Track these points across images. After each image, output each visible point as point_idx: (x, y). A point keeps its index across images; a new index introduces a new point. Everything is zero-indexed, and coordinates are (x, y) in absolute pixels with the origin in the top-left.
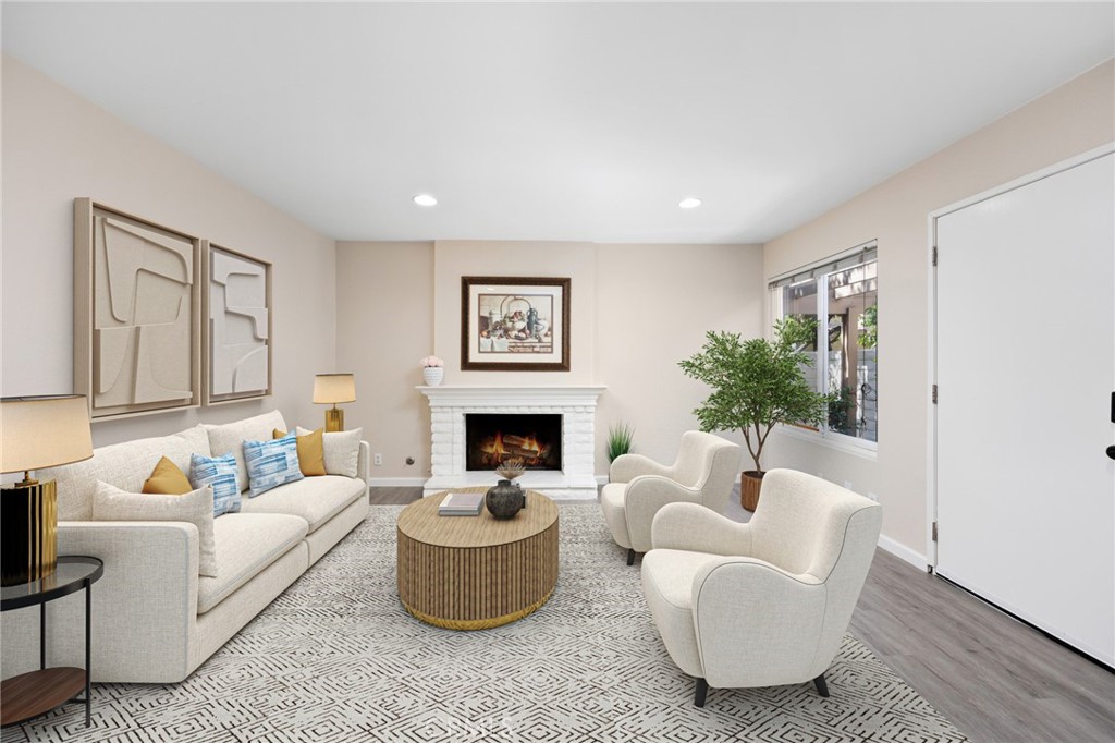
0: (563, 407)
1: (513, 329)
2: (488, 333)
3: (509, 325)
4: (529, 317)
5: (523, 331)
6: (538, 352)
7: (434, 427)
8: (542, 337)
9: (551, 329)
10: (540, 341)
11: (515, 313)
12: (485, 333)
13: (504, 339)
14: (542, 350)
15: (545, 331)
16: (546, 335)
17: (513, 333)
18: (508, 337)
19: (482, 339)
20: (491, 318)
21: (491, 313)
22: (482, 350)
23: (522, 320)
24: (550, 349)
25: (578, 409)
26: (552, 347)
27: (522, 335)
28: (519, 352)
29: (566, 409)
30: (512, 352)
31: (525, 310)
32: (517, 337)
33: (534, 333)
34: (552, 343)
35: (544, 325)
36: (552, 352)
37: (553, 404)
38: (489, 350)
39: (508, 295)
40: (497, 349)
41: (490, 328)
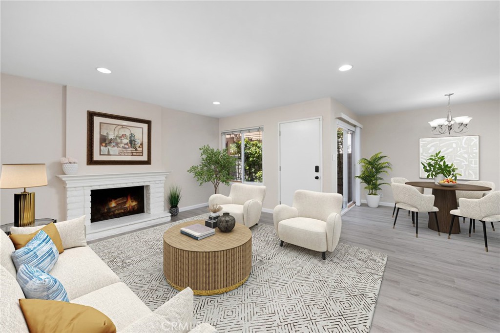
0: (149, 182)
1: (121, 143)
2: (106, 144)
3: (119, 141)
4: (130, 138)
5: (127, 144)
6: (135, 155)
7: (68, 200)
8: (137, 148)
9: (142, 144)
10: (136, 150)
11: (123, 135)
12: (104, 144)
13: (116, 148)
14: (137, 154)
15: (139, 145)
16: (139, 147)
17: (122, 145)
18: (118, 147)
19: (102, 147)
20: (108, 136)
21: (107, 134)
22: (102, 153)
23: (127, 138)
24: (141, 154)
25: (157, 182)
26: (142, 153)
27: (127, 147)
28: (125, 155)
29: (151, 182)
30: (121, 155)
31: (128, 134)
32: (123, 147)
33: (133, 145)
34: (142, 151)
35: (138, 142)
36: (142, 156)
37: (144, 181)
38: (107, 154)
39: (119, 125)
40: (111, 153)
41: (107, 142)
